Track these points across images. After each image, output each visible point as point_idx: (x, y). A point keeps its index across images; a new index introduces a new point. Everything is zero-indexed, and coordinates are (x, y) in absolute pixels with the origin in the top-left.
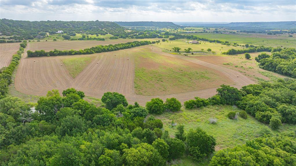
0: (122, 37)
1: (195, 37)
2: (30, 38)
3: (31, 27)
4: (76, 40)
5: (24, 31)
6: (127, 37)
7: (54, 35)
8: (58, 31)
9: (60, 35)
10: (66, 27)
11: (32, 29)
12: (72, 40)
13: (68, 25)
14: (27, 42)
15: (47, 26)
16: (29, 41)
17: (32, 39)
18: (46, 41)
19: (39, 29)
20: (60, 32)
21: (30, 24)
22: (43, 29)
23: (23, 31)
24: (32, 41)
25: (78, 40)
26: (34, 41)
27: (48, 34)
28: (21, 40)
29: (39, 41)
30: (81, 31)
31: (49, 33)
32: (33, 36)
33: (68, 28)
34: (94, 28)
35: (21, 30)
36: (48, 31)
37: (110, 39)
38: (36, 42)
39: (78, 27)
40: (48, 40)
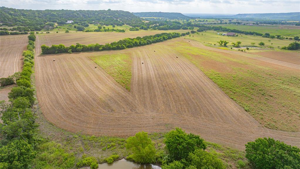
0: (142, 28)
1: (224, 28)
2: (37, 29)
3: (35, 16)
4: (92, 31)
5: (28, 21)
6: (148, 28)
7: (63, 26)
8: (68, 21)
9: (71, 26)
10: (76, 17)
11: (37, 19)
12: (86, 31)
13: (78, 14)
14: (34, 33)
15: (53, 15)
16: (37, 33)
17: (40, 30)
18: (57, 32)
19: (45, 18)
20: (70, 22)
21: (34, 13)
22: (50, 19)
23: (27, 20)
24: (40, 32)
25: (94, 31)
26: (42, 33)
27: (56, 24)
28: (27, 32)
29: (49, 33)
30: (93, 22)
31: (58, 23)
32: (40, 26)
33: (78, 17)
34: (108, 18)
35: (25, 20)
36: (56, 22)
37: (130, 30)
38: (45, 33)
39: (89, 17)
40: (58, 32)
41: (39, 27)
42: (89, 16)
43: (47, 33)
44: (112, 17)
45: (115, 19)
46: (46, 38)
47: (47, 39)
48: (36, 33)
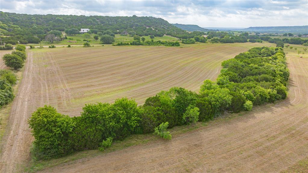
2: (32, 41)
3: (32, 23)
4: (128, 44)
5: (20, 29)
7: (75, 36)
8: (82, 30)
9: (89, 36)
10: (92, 24)
11: (35, 26)
12: (119, 45)
14: (25, 48)
15: (59, 20)
16: (31, 47)
17: (37, 42)
18: (69, 46)
19: (47, 26)
20: (86, 30)
21: (31, 18)
22: (54, 26)
23: (17, 27)
24: (36, 46)
25: (131, 44)
26: (41, 48)
27: (64, 34)
28: (12, 45)
29: (53, 47)
31: (67, 32)
32: (38, 36)
33: (94, 25)
34: (137, 25)
35: (15, 27)
36: (63, 30)
37: (183, 43)
38: (46, 48)
40: (71, 46)
41: (36, 37)
42: (110, 23)
43: (50, 47)
44: (142, 26)
45: (147, 28)
46: (48, 58)
47: (52, 61)
48: (29, 47)
